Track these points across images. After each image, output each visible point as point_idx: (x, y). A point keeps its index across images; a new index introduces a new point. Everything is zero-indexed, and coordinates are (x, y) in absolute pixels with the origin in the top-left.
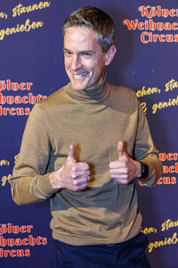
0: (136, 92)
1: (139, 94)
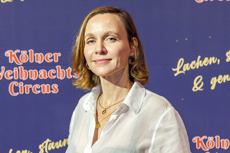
0: (190, 63)
1: (194, 66)
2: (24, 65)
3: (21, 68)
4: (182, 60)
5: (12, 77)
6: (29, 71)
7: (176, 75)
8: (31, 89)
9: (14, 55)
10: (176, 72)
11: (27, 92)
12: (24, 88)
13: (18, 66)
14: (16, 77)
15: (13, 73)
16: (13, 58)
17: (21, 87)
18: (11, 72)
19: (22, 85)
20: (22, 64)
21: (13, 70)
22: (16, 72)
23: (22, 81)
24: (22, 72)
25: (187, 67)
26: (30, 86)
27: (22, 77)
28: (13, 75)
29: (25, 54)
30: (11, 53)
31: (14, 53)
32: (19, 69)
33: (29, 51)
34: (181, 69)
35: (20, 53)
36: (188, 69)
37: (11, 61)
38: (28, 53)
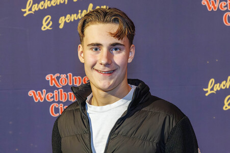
0: (220, 83)
1: (224, 86)
2: (63, 87)
3: (61, 91)
4: (212, 80)
5: (53, 99)
6: (69, 93)
7: (207, 95)
9: (54, 79)
10: (207, 92)
13: (58, 89)
14: (56, 99)
15: (54, 96)
16: (53, 81)
17: (61, 108)
19: (62, 107)
20: (61, 87)
21: (53, 93)
22: (56, 94)
23: (62, 102)
24: (61, 94)
25: (217, 87)
27: (61, 99)
28: (53, 97)
29: (65, 77)
30: (51, 77)
31: (54, 77)
32: (58, 93)
33: (68, 75)
34: (212, 89)
35: (60, 77)
36: (219, 89)
37: (52, 84)
38: (67, 77)
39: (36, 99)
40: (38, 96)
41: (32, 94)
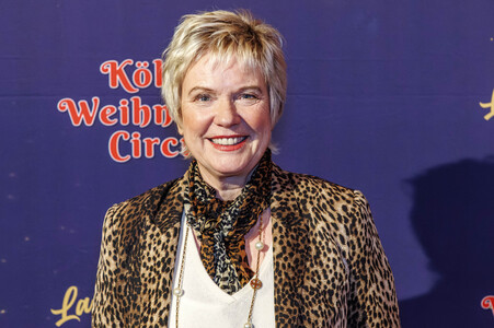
2: (141, 93)
3: (136, 101)
5: (116, 120)
6: (154, 107)
8: (157, 147)
9: (120, 72)
11: (149, 154)
12: (143, 144)
13: (128, 96)
14: (125, 121)
15: (118, 111)
16: (118, 77)
17: (136, 142)
18: (112, 110)
19: (138, 138)
20: (138, 90)
21: (118, 105)
22: (124, 109)
23: (137, 128)
26: (156, 140)
27: (137, 121)
28: (117, 115)
29: (145, 68)
30: (113, 66)
31: (120, 67)
32: (130, 105)
33: (154, 62)
35: (134, 67)
37: (114, 84)
38: (151, 67)
39: (77, 120)
40: (79, 112)
41: (67, 107)
